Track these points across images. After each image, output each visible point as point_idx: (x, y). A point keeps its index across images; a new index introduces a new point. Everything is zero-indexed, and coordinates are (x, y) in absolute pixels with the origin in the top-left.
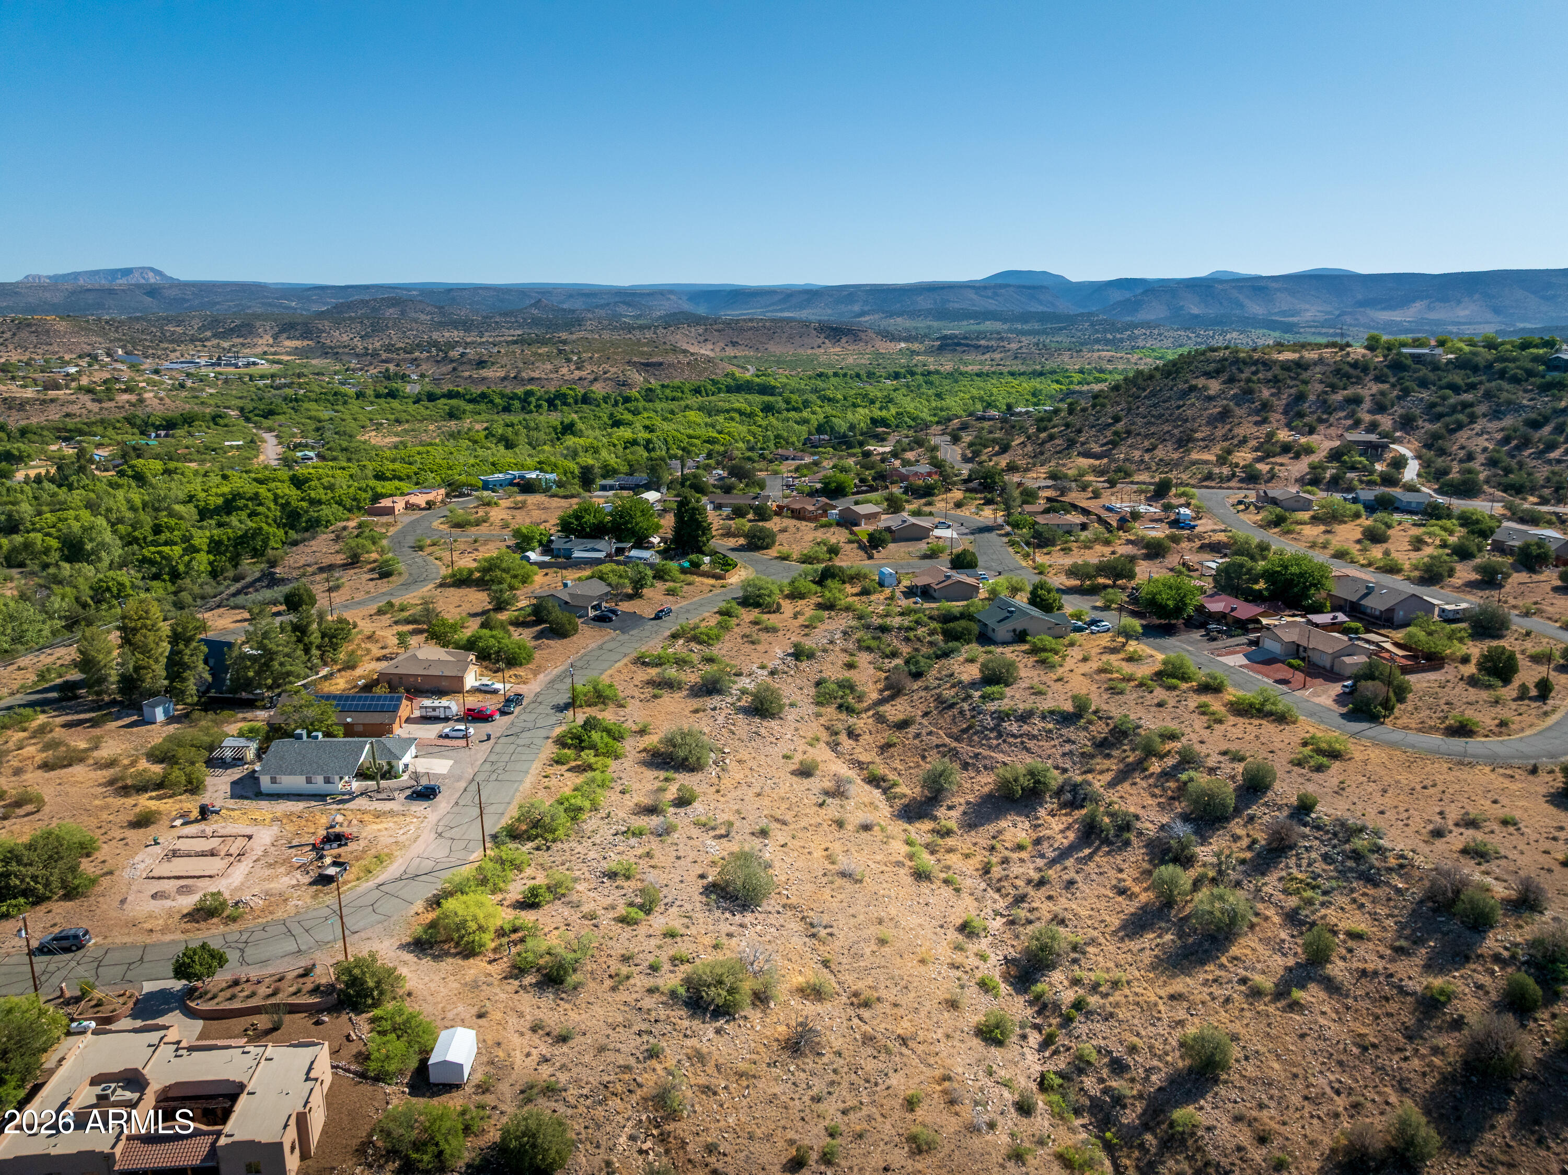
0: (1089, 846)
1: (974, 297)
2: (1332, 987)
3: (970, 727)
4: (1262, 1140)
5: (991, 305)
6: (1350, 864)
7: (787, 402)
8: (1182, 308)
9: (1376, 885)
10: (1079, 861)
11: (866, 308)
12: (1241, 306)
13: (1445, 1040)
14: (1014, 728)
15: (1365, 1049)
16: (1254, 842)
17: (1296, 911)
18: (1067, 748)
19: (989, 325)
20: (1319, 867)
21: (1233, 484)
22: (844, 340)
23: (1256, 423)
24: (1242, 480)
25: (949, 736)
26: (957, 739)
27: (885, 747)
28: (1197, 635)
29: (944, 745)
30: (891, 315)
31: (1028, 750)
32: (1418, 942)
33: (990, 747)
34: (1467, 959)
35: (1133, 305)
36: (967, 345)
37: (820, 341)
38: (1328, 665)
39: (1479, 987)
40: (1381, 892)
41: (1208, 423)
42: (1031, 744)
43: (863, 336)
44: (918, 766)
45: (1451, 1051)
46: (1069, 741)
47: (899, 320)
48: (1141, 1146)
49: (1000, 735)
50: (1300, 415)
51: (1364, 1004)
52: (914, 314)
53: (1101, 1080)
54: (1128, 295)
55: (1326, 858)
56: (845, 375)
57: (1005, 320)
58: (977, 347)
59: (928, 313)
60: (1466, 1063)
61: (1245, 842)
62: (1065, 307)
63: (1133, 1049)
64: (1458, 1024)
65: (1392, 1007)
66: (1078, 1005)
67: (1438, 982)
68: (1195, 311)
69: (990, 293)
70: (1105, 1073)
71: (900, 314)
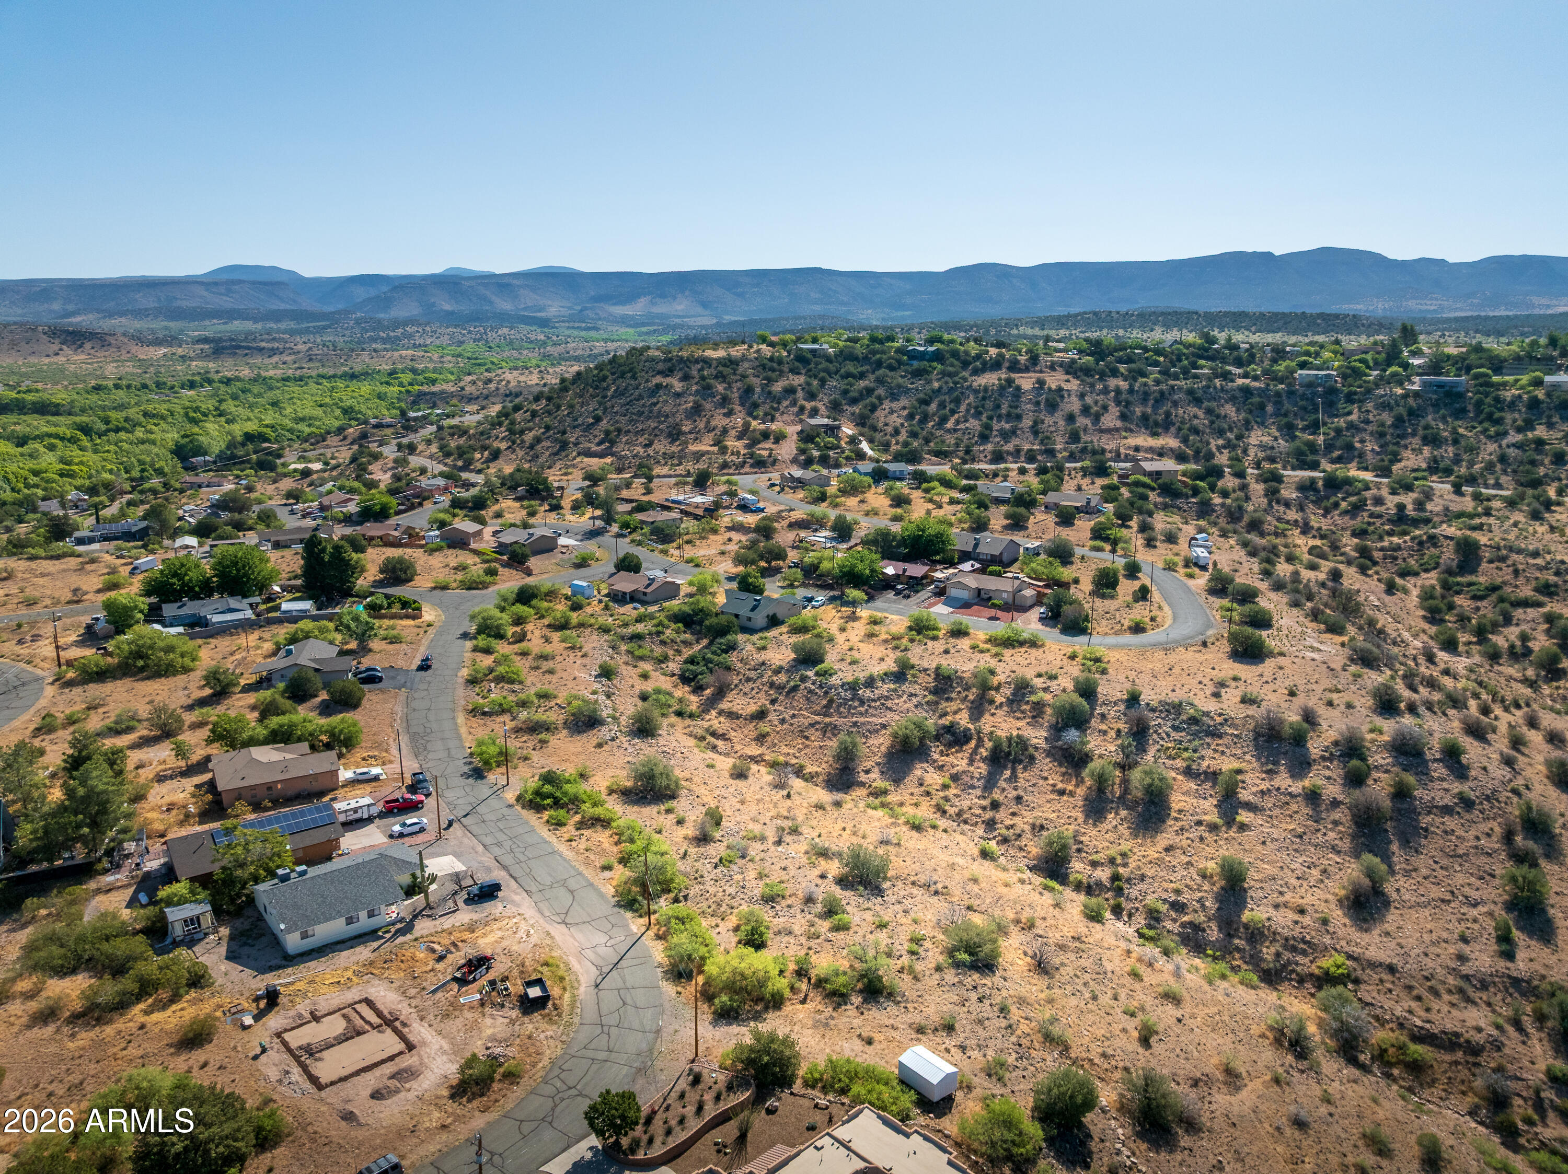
0: (1005, 768)
1: (206, 294)
2: (1250, 807)
3: (831, 701)
4: (1302, 912)
5: (226, 302)
6: (1194, 728)
7: (107, 421)
8: (433, 305)
9: (1220, 736)
10: (1008, 780)
11: (71, 307)
12: (491, 303)
13: (1337, 815)
14: (868, 693)
15: (1300, 837)
16: (1119, 731)
17: (1188, 768)
18: (915, 700)
19: (237, 326)
20: (1175, 735)
21: (747, 469)
22: (88, 345)
23: (725, 415)
24: (752, 466)
25: (816, 713)
26: (826, 715)
27: (761, 738)
28: (891, 595)
29: (818, 723)
30: (111, 315)
31: (890, 709)
32: (1275, 763)
33: (861, 714)
34: (1309, 764)
35: (385, 302)
36: (249, 348)
37: (56, 347)
38: (1010, 601)
39: (1329, 778)
40: (1226, 740)
41: (687, 418)
42: (889, 704)
43: (112, 340)
44: (807, 746)
45: (1344, 820)
46: (911, 695)
47: (123, 320)
48: (1238, 949)
49: (862, 703)
50: (756, 406)
51: (1277, 812)
52: (139, 313)
53: (1175, 921)
54: (373, 292)
55: (1175, 728)
56: (129, 387)
57: (256, 320)
58: (261, 350)
59: (157, 313)
60: (1356, 823)
61: (1112, 734)
62: (307, 304)
63: (1178, 892)
64: (1335, 804)
65: (1294, 807)
66: (1115, 878)
67: (1307, 783)
68: (447, 307)
69: (222, 289)
70: (1173, 914)
71: (122, 314)
